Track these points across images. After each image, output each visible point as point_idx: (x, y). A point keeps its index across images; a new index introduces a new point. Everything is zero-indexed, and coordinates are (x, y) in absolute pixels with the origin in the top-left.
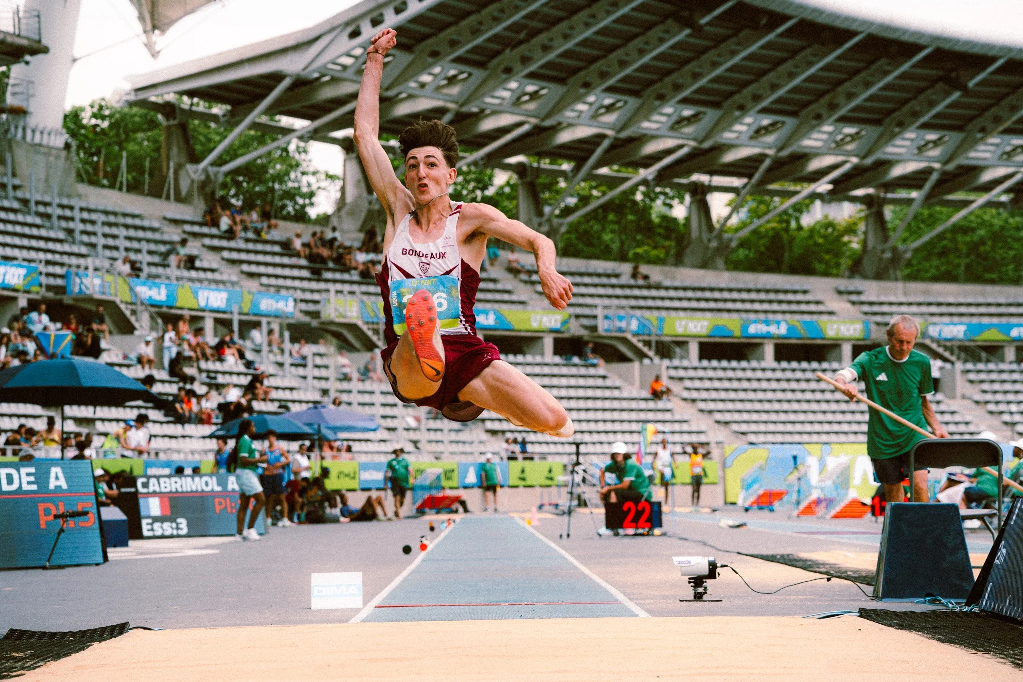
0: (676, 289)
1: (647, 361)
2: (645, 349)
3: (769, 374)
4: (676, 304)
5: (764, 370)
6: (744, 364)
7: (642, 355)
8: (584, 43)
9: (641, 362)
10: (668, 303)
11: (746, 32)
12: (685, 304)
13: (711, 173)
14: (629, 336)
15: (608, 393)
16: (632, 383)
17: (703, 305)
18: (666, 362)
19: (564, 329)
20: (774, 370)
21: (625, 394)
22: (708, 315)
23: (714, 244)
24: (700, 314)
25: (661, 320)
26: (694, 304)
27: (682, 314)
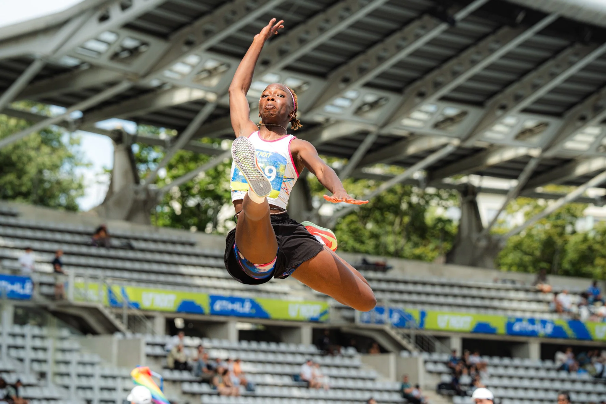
0: (443, 285)
1: (405, 354)
2: (404, 342)
3: (532, 373)
4: (442, 300)
5: (527, 368)
6: (506, 361)
7: (400, 348)
8: (339, 37)
9: (398, 356)
10: (432, 299)
11: (505, 30)
12: (450, 300)
13: (482, 174)
14: (387, 328)
15: (360, 384)
16: (387, 375)
17: (469, 302)
18: (425, 356)
19: (323, 319)
20: (537, 369)
21: (379, 385)
22: (473, 311)
23: (483, 243)
24: (464, 310)
25: (423, 314)
26: (460, 301)
27: (446, 309)
